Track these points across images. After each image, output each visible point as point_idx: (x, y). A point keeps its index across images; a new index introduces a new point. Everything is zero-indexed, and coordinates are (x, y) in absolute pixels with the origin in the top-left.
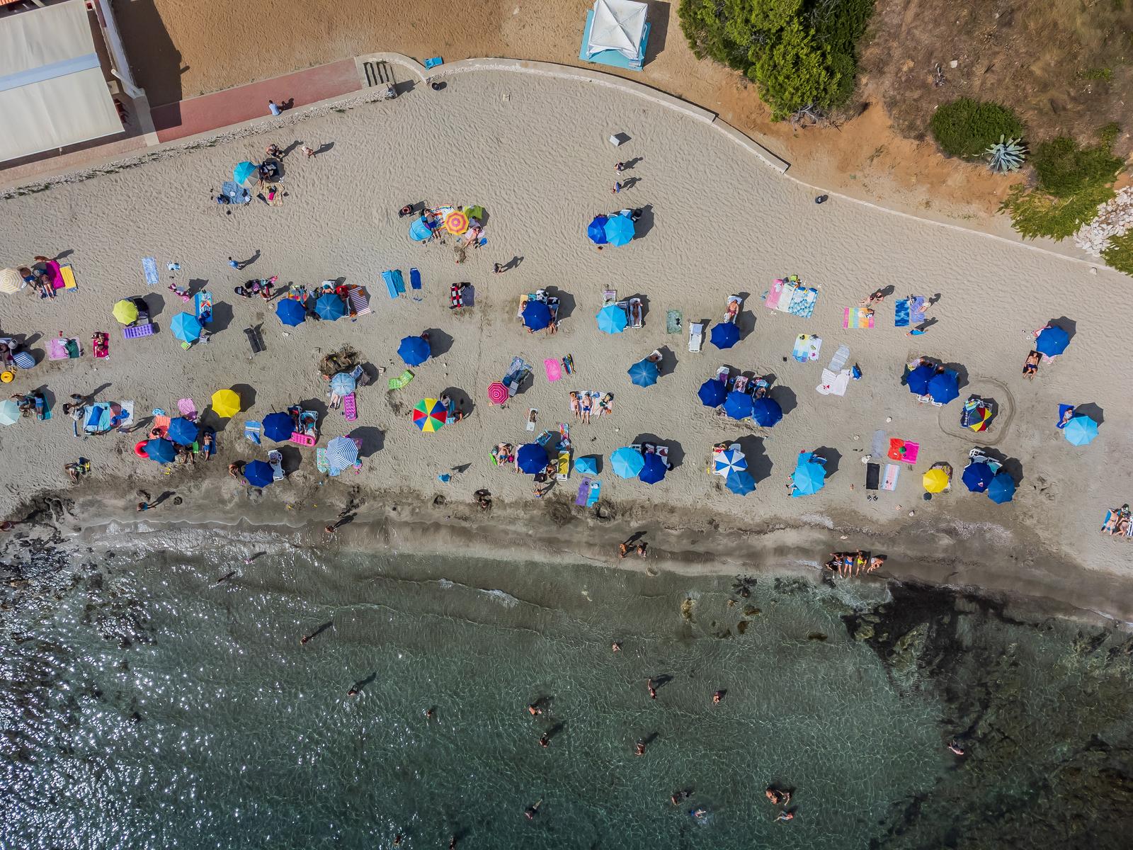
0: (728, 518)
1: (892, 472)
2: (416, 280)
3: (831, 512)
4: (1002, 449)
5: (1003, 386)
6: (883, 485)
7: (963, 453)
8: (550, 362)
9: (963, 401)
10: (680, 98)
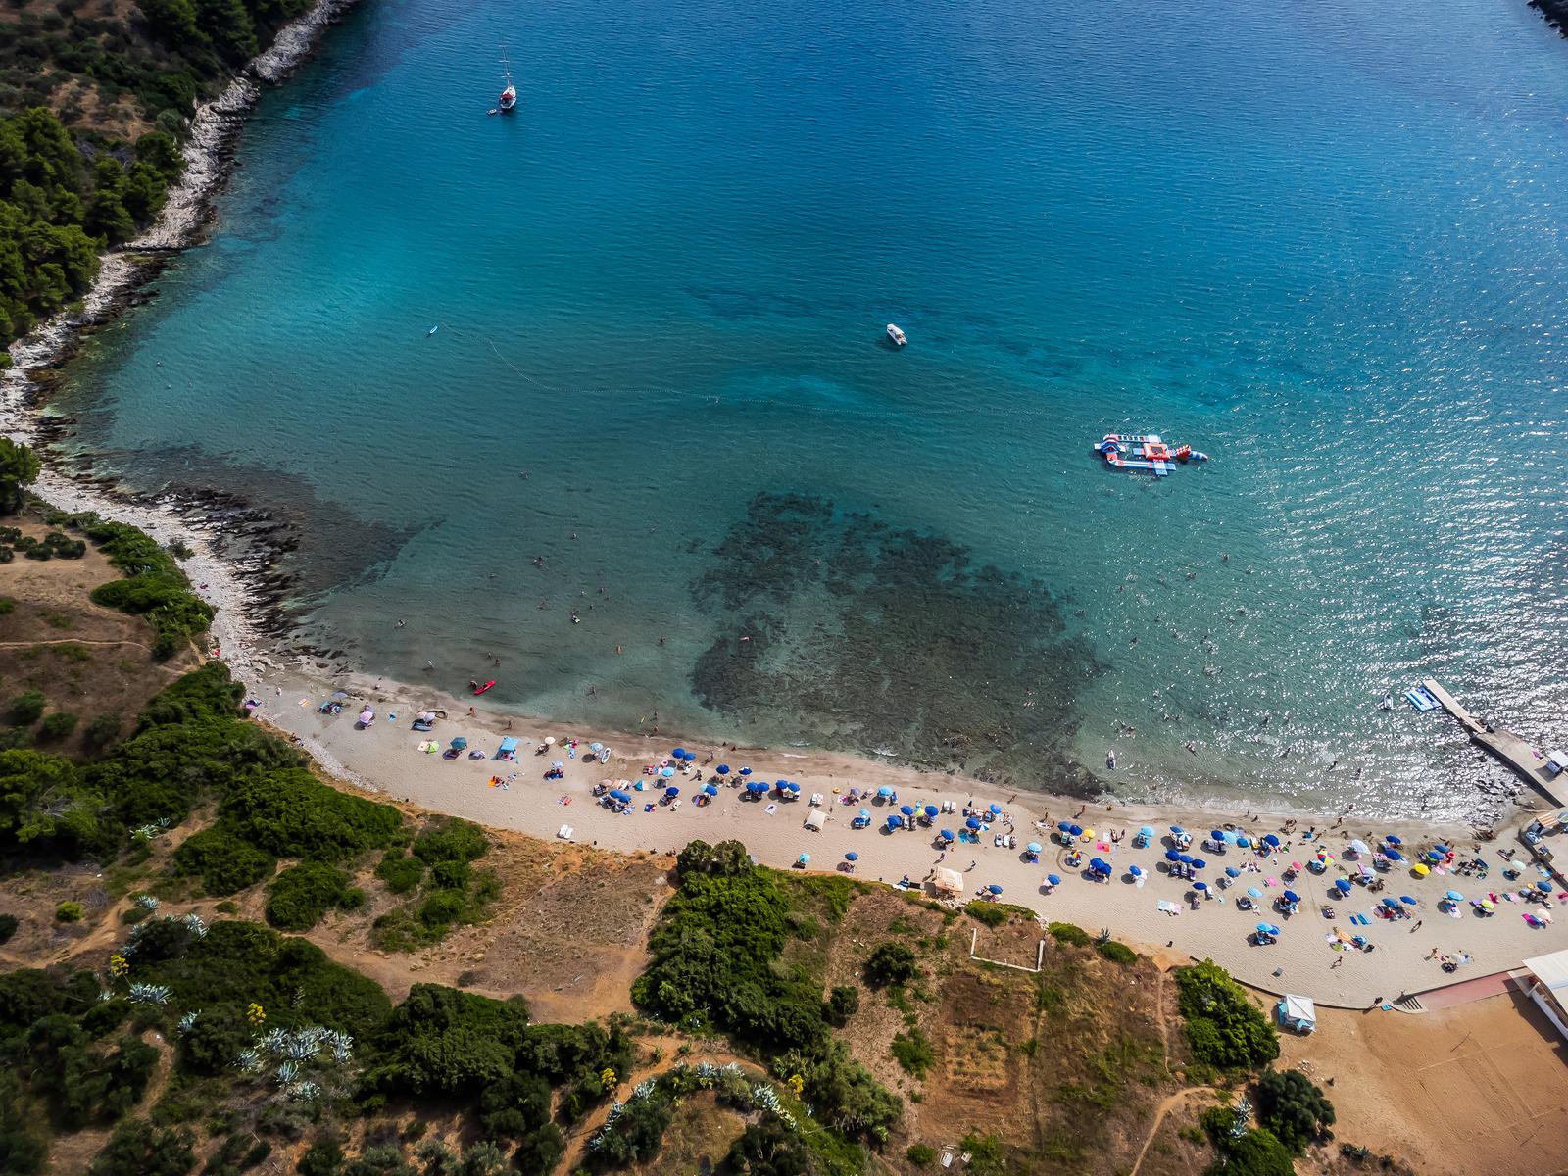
2: (1353, 920)
3: (1129, 826)
4: (1060, 847)
5: (1065, 871)
8: (1274, 884)
10: (1257, 989)
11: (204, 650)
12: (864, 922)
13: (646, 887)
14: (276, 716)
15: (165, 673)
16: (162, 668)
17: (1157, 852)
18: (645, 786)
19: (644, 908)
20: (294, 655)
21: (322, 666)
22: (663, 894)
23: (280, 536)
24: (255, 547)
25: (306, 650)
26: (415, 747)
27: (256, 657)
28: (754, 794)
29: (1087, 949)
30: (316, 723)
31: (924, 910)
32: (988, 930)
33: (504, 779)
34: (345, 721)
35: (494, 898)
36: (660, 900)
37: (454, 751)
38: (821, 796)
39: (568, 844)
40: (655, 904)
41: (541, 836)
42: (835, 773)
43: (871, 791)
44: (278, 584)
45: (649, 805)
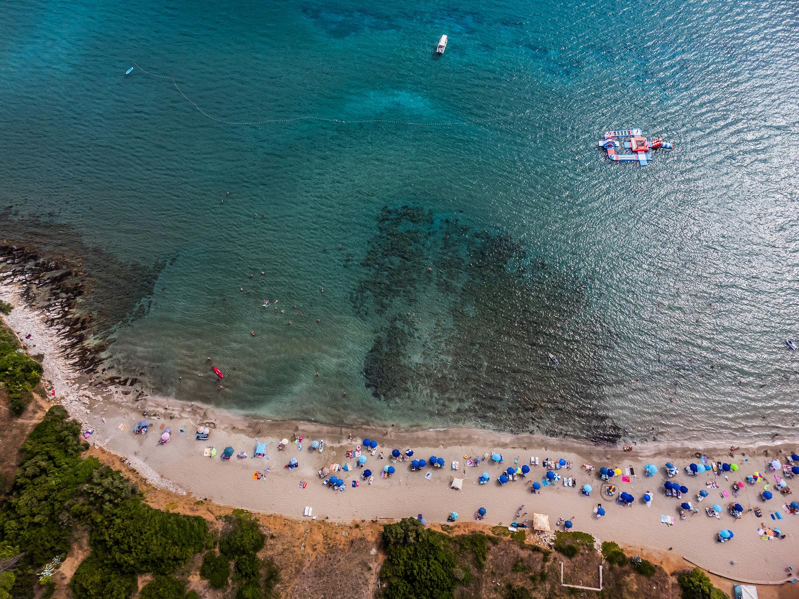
0: (665, 457)
1: (628, 473)
2: (772, 516)
3: (640, 461)
4: (601, 482)
5: (605, 500)
6: (629, 469)
7: (612, 481)
8: (727, 496)
9: (615, 494)
10: (720, 576)
11: (44, 396)
12: (497, 566)
13: (365, 558)
14: (107, 441)
15: (23, 424)
16: (20, 421)
17: (658, 480)
18: (350, 468)
19: (367, 575)
20: (106, 386)
21: (126, 393)
23: (69, 282)
24: (55, 294)
25: (112, 380)
26: (201, 454)
27: (81, 392)
28: (416, 466)
29: (627, 567)
30: (133, 443)
31: (530, 552)
32: (569, 560)
33: (263, 473)
34: (152, 438)
35: (277, 581)
36: (376, 567)
37: (227, 455)
38: (457, 463)
39: (311, 522)
40: (373, 571)
41: (294, 516)
42: (463, 442)
43: (487, 455)
44: (79, 325)
45: (354, 482)
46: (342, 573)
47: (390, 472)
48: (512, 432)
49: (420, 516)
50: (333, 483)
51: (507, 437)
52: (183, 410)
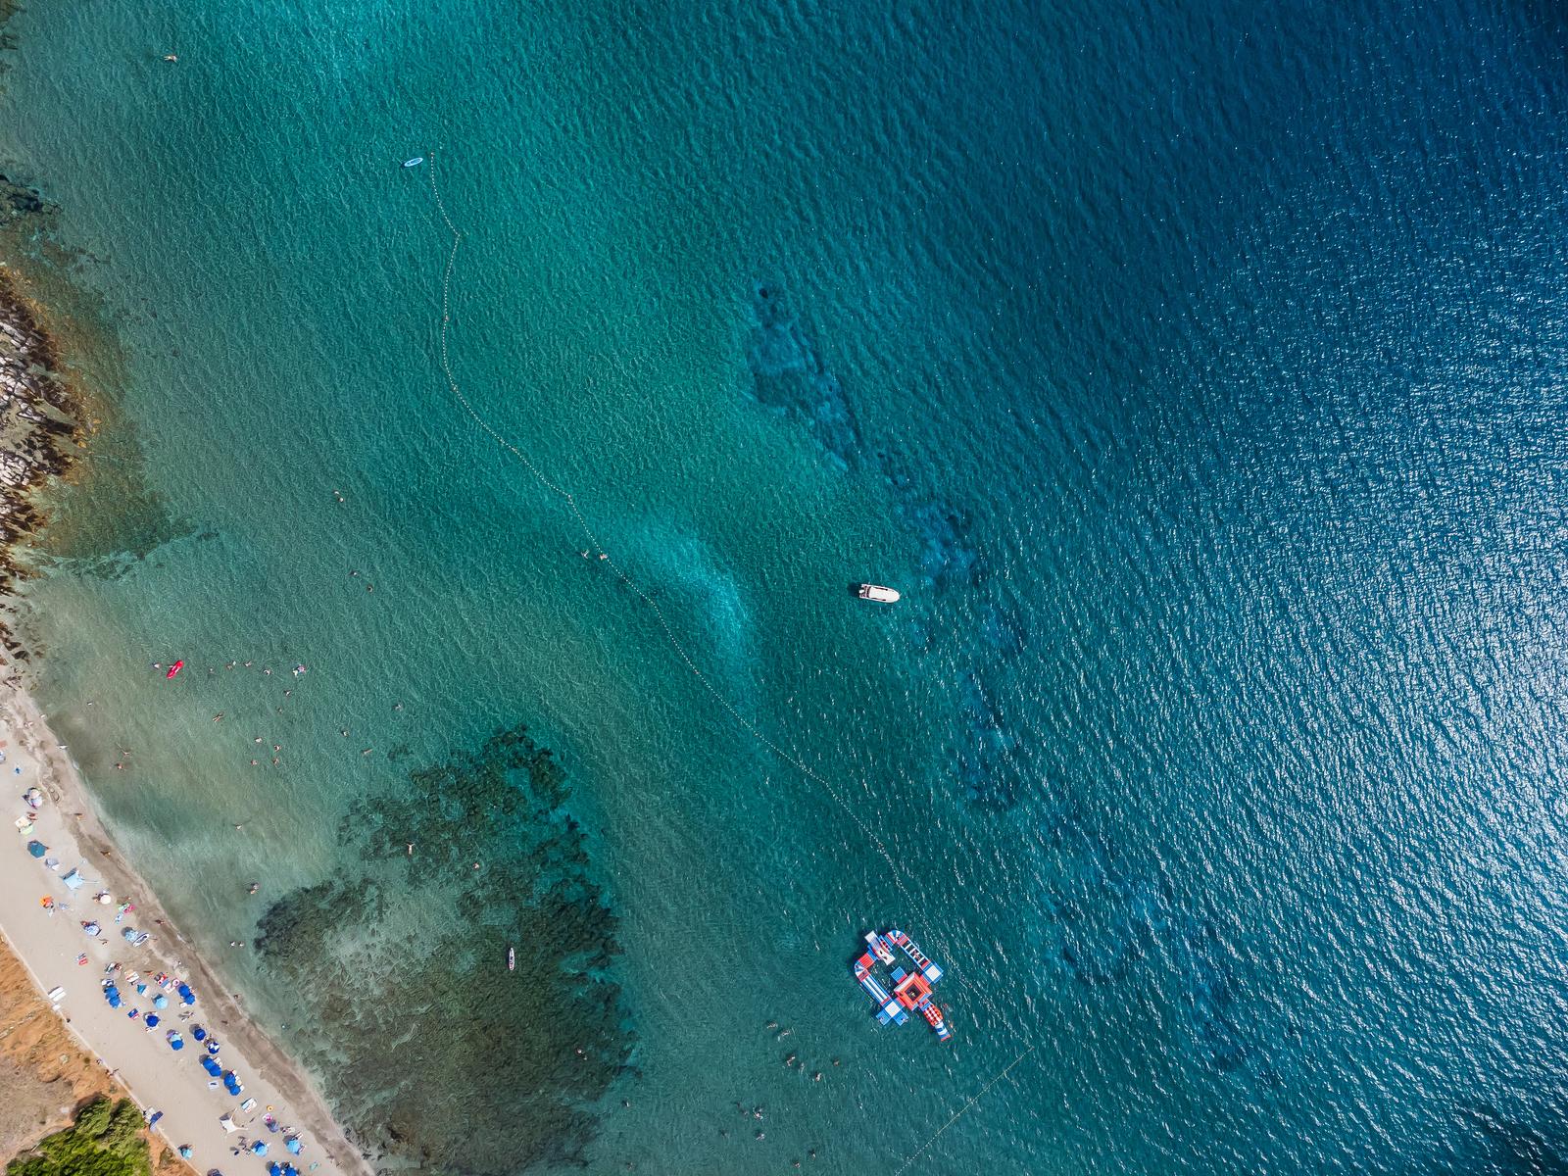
18: (146, 993)
19: (35, 1124)
22: (61, 1119)
24: (31, 444)
26: (16, 818)
33: (55, 905)
36: (52, 1126)
37: (36, 848)
38: (255, 1105)
39: (47, 1010)
40: (45, 1128)
41: (39, 983)
42: (285, 1091)
43: (292, 1131)
44: (23, 517)
45: (136, 1011)
46: (14, 1100)
47: (177, 1045)
48: (348, 1132)
49: (157, 1117)
50: (112, 994)
51: (337, 1133)
52: (42, 745)
